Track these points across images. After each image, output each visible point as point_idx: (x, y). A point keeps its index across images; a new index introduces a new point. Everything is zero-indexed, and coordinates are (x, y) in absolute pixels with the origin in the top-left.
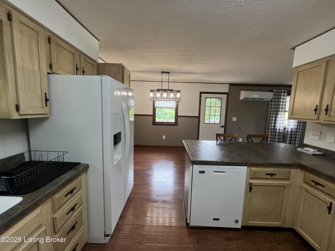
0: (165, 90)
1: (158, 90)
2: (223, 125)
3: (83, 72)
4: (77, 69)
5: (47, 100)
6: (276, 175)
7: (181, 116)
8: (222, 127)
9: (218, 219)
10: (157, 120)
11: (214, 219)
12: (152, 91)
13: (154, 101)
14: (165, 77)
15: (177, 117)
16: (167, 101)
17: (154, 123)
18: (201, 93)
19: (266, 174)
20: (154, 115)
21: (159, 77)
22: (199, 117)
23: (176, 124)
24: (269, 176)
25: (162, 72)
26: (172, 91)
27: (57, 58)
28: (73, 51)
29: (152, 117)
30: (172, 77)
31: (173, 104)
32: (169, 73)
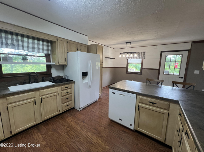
0: (128, 53)
1: (124, 53)
2: (183, 76)
3: (80, 50)
4: (77, 49)
5: (66, 60)
6: (156, 104)
7: (144, 69)
8: (182, 78)
9: (121, 120)
10: (129, 71)
11: (119, 119)
12: (120, 54)
13: (127, 60)
14: (128, 45)
15: (142, 69)
16: (135, 59)
17: (127, 72)
18: (162, 52)
19: (149, 102)
20: (127, 68)
21: (124, 46)
22: (159, 70)
23: (141, 73)
24: (151, 104)
25: (126, 43)
26: (132, 53)
27: (70, 47)
28: (76, 43)
29: (126, 69)
30: (132, 45)
31: (139, 61)
32: (130, 42)
